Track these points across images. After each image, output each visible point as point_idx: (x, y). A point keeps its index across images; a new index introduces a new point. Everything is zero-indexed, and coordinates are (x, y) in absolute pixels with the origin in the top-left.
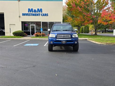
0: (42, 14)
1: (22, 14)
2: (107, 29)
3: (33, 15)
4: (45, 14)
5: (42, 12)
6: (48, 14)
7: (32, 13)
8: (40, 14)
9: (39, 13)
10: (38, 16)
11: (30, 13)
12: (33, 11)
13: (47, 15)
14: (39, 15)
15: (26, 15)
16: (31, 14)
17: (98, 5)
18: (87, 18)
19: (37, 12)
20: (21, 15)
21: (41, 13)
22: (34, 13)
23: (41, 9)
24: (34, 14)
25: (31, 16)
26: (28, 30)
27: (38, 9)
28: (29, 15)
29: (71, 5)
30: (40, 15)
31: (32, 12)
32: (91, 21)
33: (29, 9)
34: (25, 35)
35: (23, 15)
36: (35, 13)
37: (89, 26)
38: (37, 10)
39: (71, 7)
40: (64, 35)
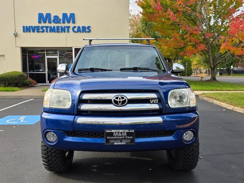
0: (75, 27)
1: (24, 27)
2: (232, 66)
3: (52, 30)
4: (83, 27)
5: (74, 22)
6: (89, 27)
7: (47, 24)
8: (69, 27)
9: (66, 24)
10: (65, 32)
11: (43, 24)
12: (52, 19)
13: (87, 30)
14: (66, 29)
15: (34, 32)
16: (47, 27)
17: (218, 6)
18: (192, 38)
19: (61, 22)
20: (20, 31)
21: (71, 25)
22: (53, 25)
23: (73, 15)
24: (54, 27)
25: (47, 32)
26: (41, 70)
27: (65, 15)
28: (41, 30)
29: (150, 7)
30: (71, 29)
31: (50, 22)
32: (202, 47)
33: (41, 15)
34: (31, 84)
35: (24, 32)
36: (56, 25)
37: (191, 59)
38: (61, 17)
39: (151, 10)
40: (123, 98)
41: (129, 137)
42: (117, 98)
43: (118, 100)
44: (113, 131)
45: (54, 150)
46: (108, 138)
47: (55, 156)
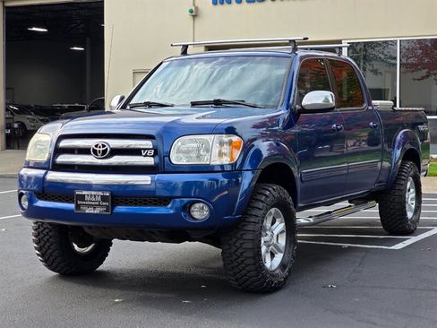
20: (205, 2)
40: (104, 146)
41: (104, 204)
42: (96, 146)
43: (98, 149)
44: (84, 193)
45: (47, 230)
46: (79, 202)
47: (48, 240)
